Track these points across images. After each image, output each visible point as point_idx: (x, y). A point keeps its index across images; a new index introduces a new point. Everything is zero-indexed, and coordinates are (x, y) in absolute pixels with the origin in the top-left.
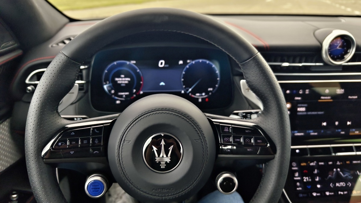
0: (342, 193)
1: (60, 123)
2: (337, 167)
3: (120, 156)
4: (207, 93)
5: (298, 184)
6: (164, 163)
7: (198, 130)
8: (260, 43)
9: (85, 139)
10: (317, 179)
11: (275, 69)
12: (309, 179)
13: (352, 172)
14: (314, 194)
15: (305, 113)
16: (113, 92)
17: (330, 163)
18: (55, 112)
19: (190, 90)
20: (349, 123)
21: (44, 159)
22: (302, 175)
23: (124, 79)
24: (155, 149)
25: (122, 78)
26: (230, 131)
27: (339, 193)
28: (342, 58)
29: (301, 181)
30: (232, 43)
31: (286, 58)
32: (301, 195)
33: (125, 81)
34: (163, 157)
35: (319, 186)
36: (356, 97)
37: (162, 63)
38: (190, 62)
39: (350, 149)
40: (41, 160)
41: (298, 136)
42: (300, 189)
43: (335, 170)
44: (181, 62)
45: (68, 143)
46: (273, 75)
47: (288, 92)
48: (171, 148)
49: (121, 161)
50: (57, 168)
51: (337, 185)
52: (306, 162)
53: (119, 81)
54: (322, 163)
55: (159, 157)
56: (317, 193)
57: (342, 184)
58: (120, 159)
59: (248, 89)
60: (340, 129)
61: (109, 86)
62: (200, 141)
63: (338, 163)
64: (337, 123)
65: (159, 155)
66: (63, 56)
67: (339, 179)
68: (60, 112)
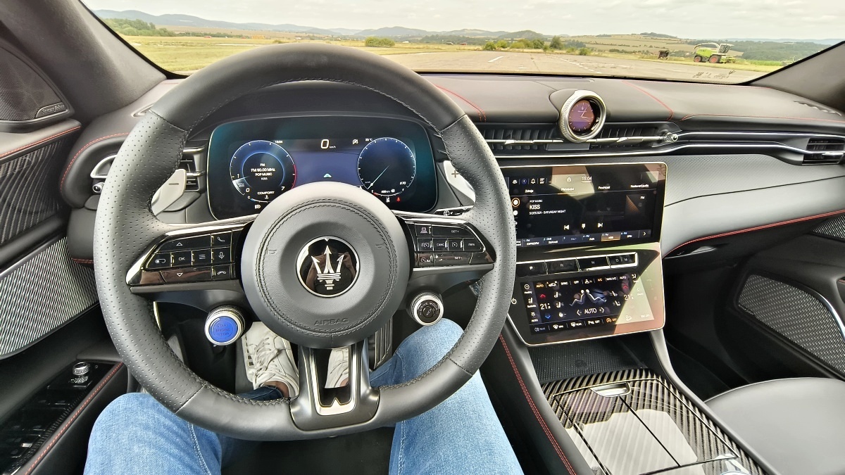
0: (592, 323)
1: (156, 228)
2: (585, 287)
3: (261, 273)
4: (398, 188)
5: (533, 314)
6: (331, 282)
7: (380, 231)
8: (474, 111)
9: (202, 252)
10: (559, 305)
11: (495, 148)
12: (548, 306)
13: (605, 293)
14: (556, 327)
15: (540, 213)
16: (248, 190)
17: (576, 282)
18: (147, 210)
19: (372, 185)
20: (599, 225)
21: (132, 286)
22: (539, 301)
23: (265, 170)
24: (315, 260)
25: (262, 167)
26: (430, 233)
27: (589, 322)
28: (588, 131)
29: (537, 310)
30: (426, 100)
31: (511, 133)
32: (537, 329)
33: (267, 172)
34: (329, 273)
35: (561, 315)
36: (609, 188)
37: (325, 143)
38: (370, 141)
39: (602, 262)
40: (126, 288)
41: (531, 246)
42: (536, 320)
43: (582, 291)
44: (355, 141)
45: (172, 261)
46: (492, 158)
47: (515, 182)
48: (340, 260)
49: (262, 281)
50: (154, 303)
51: (586, 311)
52: (543, 282)
53: (257, 172)
54: (566, 283)
55: (322, 273)
56: (559, 325)
57: (593, 310)
58: (262, 278)
59: (455, 174)
60: (588, 234)
61: (242, 182)
62: (384, 247)
63: (587, 282)
64: (584, 226)
65: (322, 269)
66: (155, 118)
67: (588, 303)
68: (157, 215)
